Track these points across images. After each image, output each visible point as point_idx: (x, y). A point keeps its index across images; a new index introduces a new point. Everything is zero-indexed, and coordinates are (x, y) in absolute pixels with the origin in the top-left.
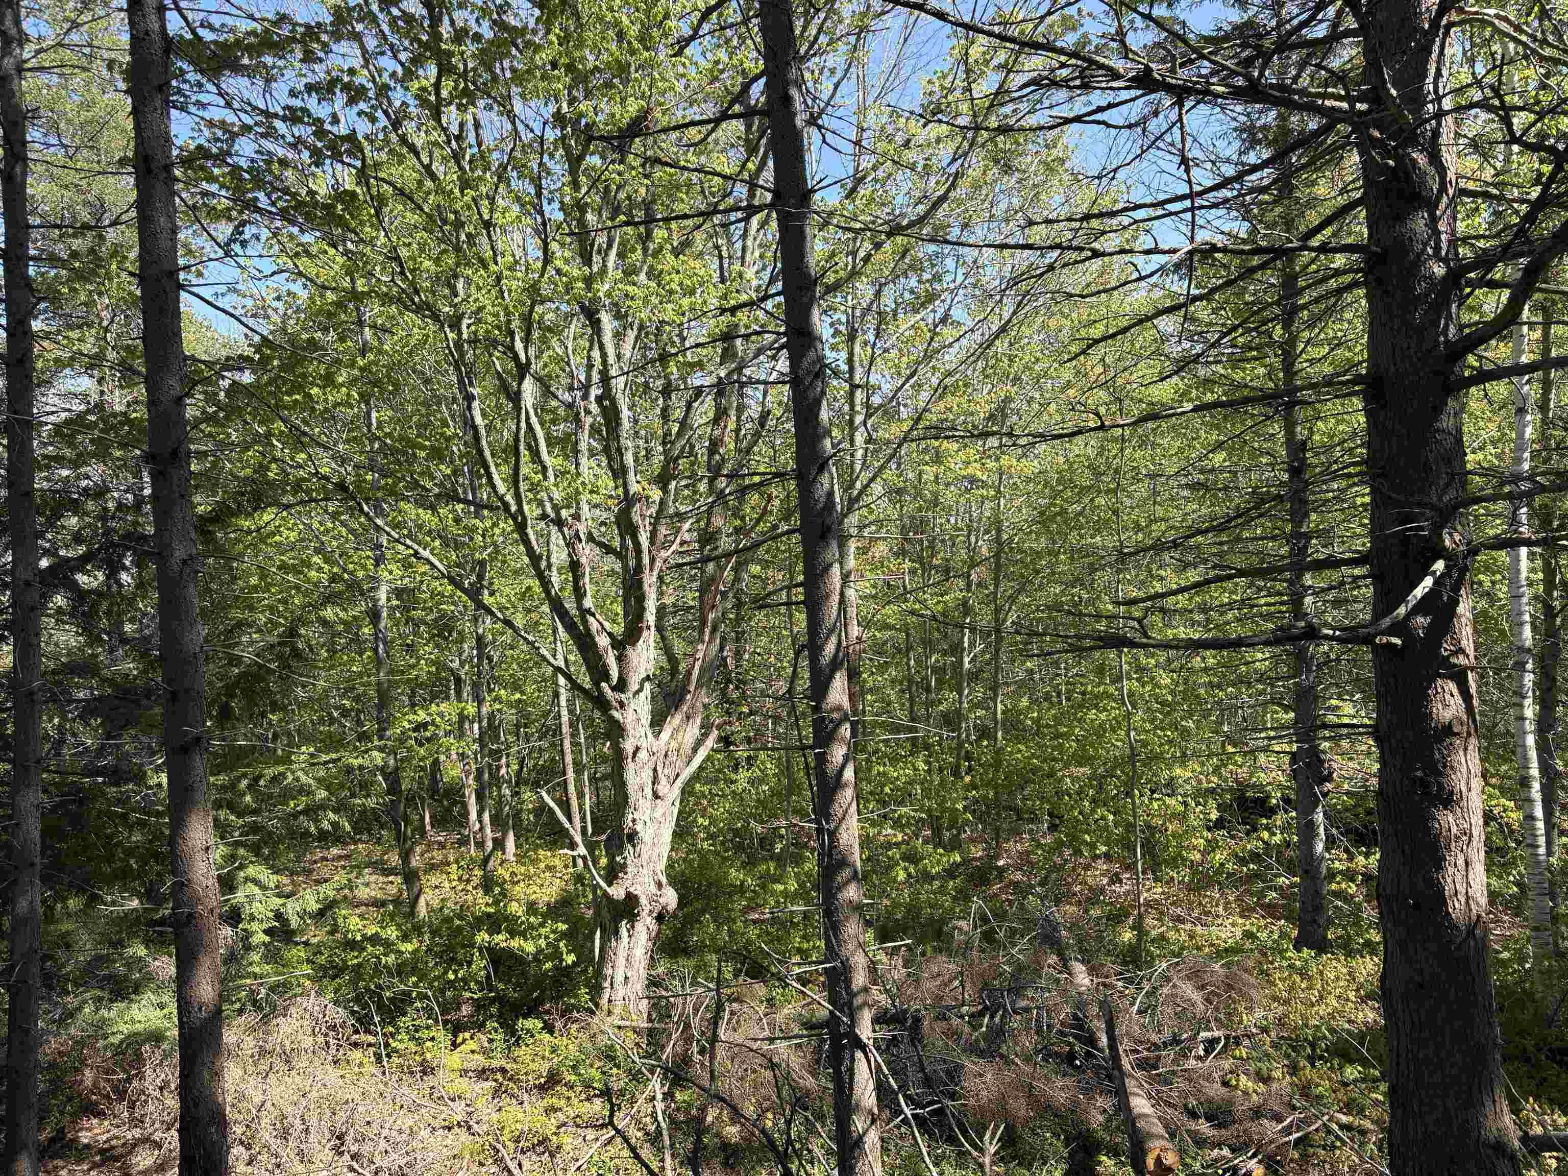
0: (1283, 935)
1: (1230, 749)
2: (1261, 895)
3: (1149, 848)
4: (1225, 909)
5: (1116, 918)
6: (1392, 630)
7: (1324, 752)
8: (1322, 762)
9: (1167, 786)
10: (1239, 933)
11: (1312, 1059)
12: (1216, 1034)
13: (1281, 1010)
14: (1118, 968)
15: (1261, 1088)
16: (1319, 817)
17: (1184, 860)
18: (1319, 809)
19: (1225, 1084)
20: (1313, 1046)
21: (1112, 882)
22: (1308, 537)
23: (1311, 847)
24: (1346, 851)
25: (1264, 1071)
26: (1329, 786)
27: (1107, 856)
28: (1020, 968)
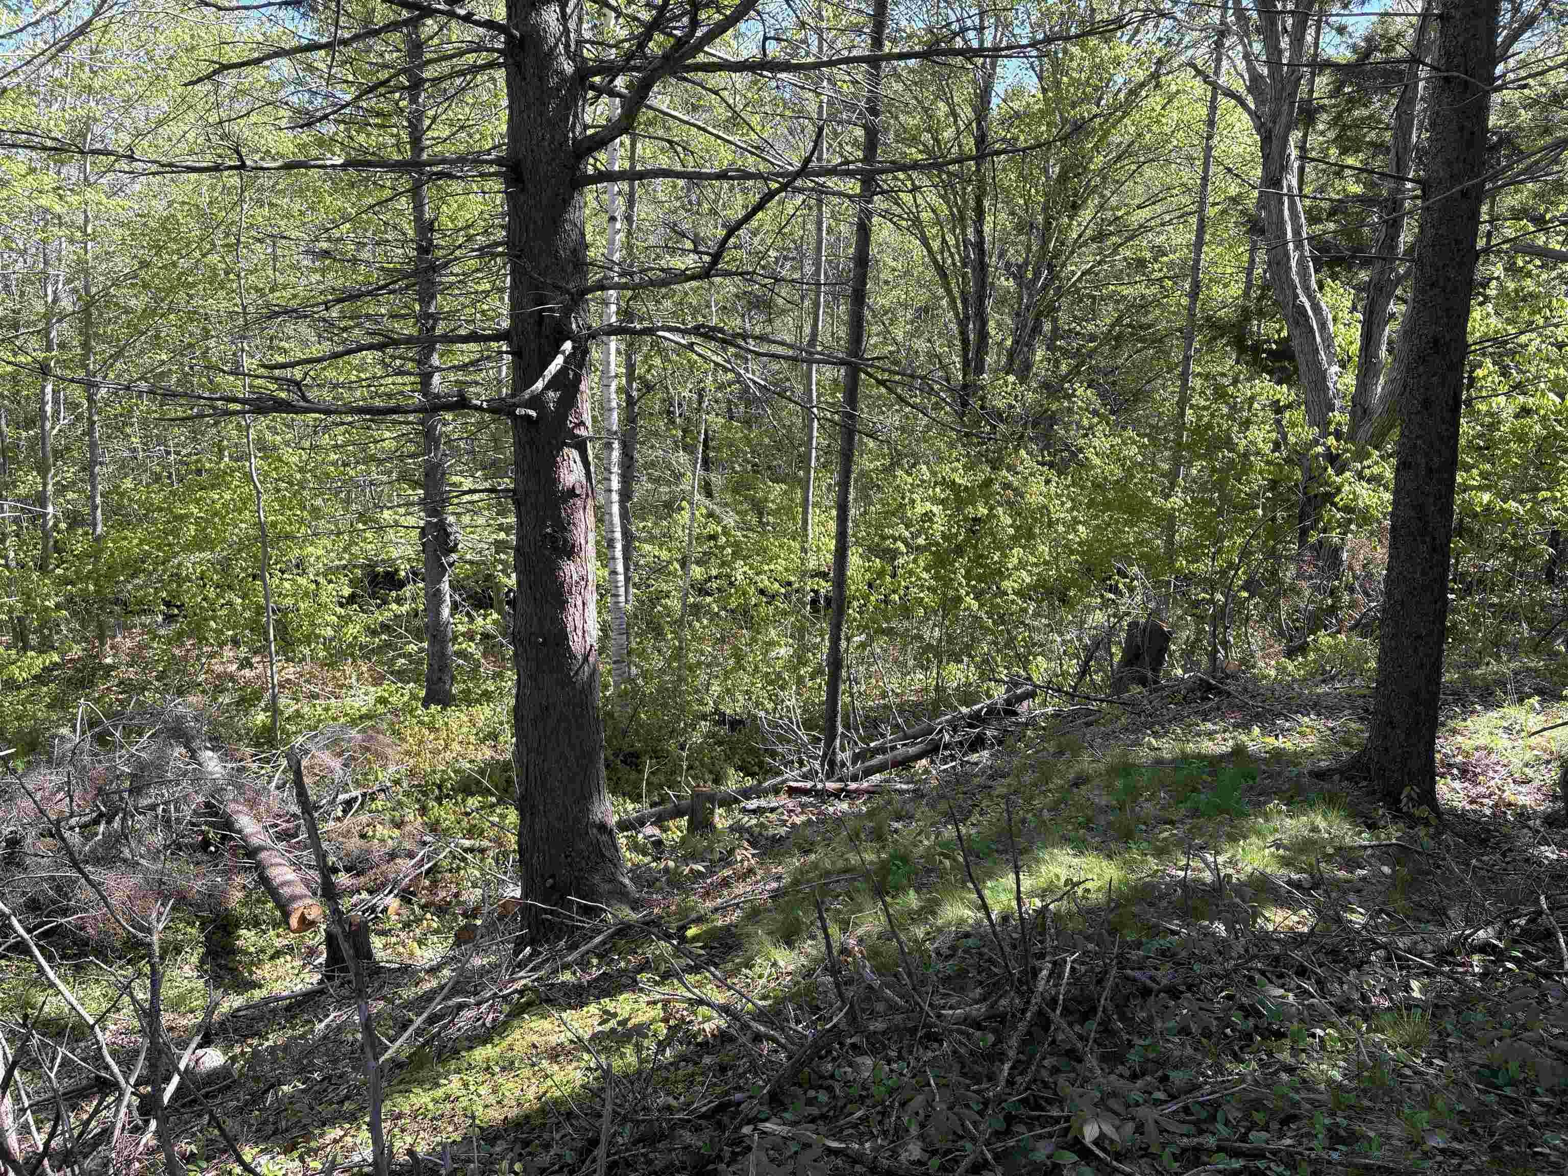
0: (413, 697)
1: (360, 526)
2: (392, 661)
3: (282, 628)
4: (358, 680)
5: (246, 702)
6: (529, 404)
7: (451, 525)
8: (448, 535)
9: (297, 566)
10: (371, 700)
11: (439, 800)
12: (354, 793)
13: (412, 762)
14: (251, 750)
15: (397, 833)
16: (445, 586)
17: (318, 636)
18: (446, 578)
19: (363, 836)
20: (440, 787)
21: (241, 667)
22: (435, 318)
23: (438, 613)
24: (468, 614)
25: (397, 819)
26: (454, 556)
27: (236, 643)
28: (142, 766)
